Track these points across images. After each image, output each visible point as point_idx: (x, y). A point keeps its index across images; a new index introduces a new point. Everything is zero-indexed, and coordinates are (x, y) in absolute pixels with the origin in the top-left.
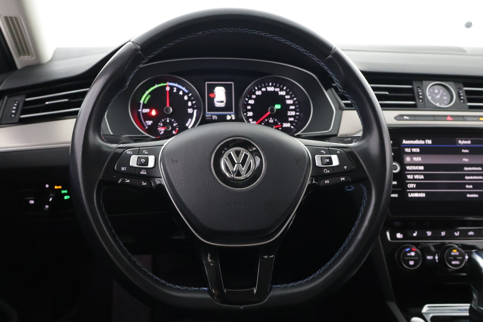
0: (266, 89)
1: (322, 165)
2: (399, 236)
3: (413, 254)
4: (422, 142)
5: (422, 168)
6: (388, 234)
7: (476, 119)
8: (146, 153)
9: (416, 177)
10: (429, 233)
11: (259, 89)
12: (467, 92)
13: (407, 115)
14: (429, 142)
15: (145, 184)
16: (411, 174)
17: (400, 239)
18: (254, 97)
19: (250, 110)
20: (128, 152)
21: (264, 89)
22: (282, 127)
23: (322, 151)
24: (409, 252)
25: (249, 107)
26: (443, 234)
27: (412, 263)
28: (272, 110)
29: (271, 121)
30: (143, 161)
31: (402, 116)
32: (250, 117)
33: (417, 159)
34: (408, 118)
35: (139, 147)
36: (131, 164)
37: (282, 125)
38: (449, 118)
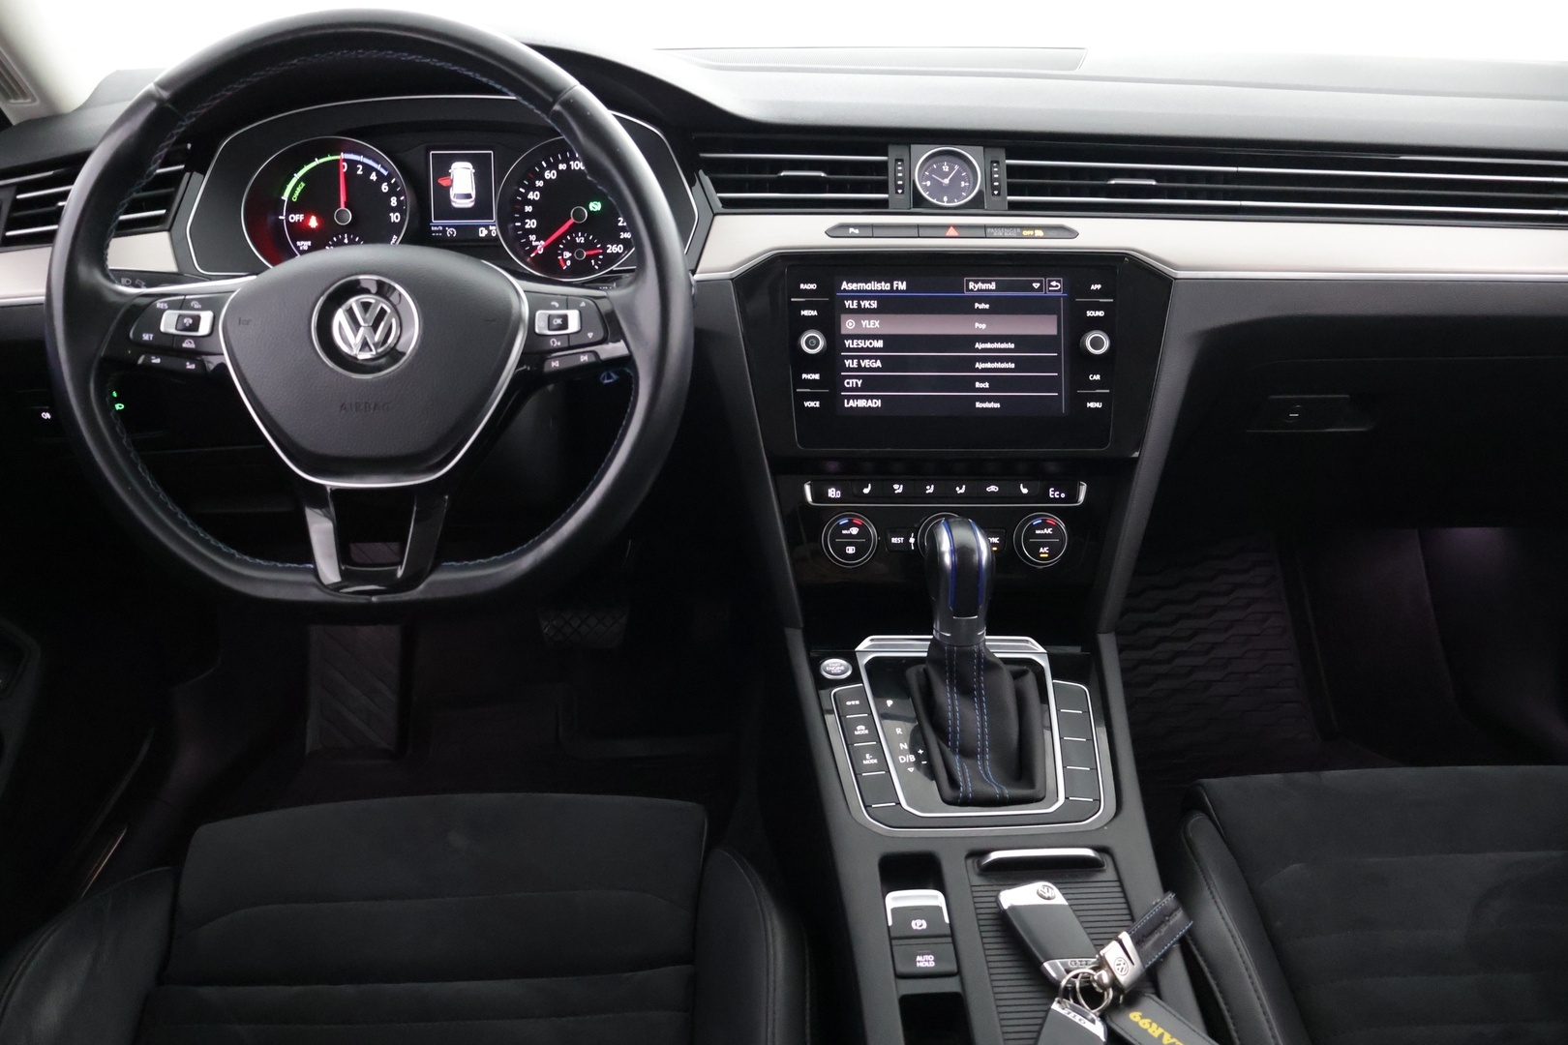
0: (569, 166)
1: (549, 329)
2: (833, 493)
3: (854, 531)
4: (886, 286)
5: (879, 344)
6: (807, 488)
7: (1014, 233)
8: (196, 306)
9: (866, 363)
10: (898, 488)
11: (553, 166)
12: (1012, 171)
13: (855, 226)
14: (902, 286)
15: (193, 367)
16: (852, 358)
17: (835, 500)
18: (539, 184)
19: (530, 216)
20: (160, 304)
21: (563, 167)
22: (604, 253)
23: (553, 303)
24: (847, 526)
25: (528, 209)
26: (930, 489)
27: (851, 550)
28: (578, 215)
29: (580, 240)
30: (188, 321)
31: (847, 226)
32: (531, 231)
33: (872, 324)
34: (857, 231)
35: (185, 295)
36: (162, 329)
37: (605, 248)
38: (952, 232)
